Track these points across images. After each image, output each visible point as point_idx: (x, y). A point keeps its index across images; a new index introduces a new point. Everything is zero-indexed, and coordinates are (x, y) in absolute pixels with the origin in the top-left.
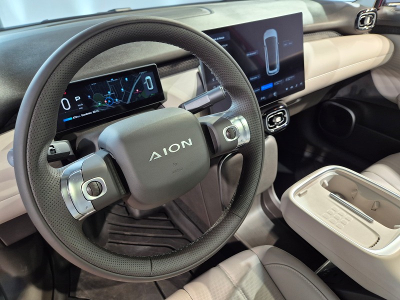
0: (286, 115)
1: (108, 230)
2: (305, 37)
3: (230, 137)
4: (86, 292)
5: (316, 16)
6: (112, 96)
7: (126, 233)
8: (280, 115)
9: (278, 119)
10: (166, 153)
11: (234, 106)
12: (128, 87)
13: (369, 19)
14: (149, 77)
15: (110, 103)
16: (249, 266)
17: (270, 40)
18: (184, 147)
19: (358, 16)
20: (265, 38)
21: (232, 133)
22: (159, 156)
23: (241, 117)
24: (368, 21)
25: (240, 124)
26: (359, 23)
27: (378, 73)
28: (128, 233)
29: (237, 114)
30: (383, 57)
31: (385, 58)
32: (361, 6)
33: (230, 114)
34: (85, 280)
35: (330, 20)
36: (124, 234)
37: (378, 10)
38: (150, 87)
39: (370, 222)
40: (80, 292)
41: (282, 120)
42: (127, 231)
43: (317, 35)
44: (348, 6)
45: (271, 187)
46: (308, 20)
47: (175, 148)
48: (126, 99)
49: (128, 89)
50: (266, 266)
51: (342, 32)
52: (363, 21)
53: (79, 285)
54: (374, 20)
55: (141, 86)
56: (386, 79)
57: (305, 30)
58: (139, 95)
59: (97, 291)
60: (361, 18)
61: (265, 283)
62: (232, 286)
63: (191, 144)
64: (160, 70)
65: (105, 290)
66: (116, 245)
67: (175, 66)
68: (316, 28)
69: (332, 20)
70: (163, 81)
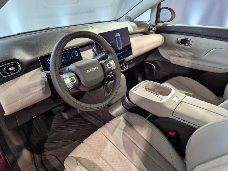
0: (127, 65)
1: (54, 127)
2: (130, 36)
3: (110, 67)
4: (49, 152)
5: (133, 28)
6: (64, 58)
7: (63, 127)
8: (125, 65)
9: (124, 66)
10: (91, 71)
11: (109, 57)
12: (69, 55)
13: (153, 28)
14: (76, 52)
15: (64, 61)
16: (120, 120)
17: (118, 37)
18: (96, 69)
19: (149, 27)
20: (116, 36)
21: (110, 65)
22: (89, 72)
23: (112, 61)
24: (153, 29)
25: (112, 63)
26: (150, 30)
27: (161, 49)
28: (64, 127)
29: (111, 59)
30: (161, 42)
31: (162, 42)
32: (150, 23)
33: (109, 60)
34: (47, 148)
35: (139, 29)
36: (62, 127)
37: (157, 24)
38: (77, 55)
39: (159, 95)
40: (46, 152)
41: (126, 67)
42: (64, 126)
43: (135, 35)
44: (145, 23)
45: (125, 96)
46: (130, 29)
47: (93, 69)
48: (69, 60)
49: (69, 56)
50: (126, 119)
51: (144, 33)
52: (151, 29)
53: (45, 150)
54: (156, 28)
55: (74, 55)
56: (164, 51)
57: (130, 33)
58: (74, 58)
59: (55, 151)
60: (150, 28)
61: (127, 124)
62: (115, 127)
63: (98, 68)
64: (80, 49)
65: (58, 150)
66: (59, 132)
67: (83, 48)
68: (134, 33)
69: (140, 29)
70: (81, 53)
